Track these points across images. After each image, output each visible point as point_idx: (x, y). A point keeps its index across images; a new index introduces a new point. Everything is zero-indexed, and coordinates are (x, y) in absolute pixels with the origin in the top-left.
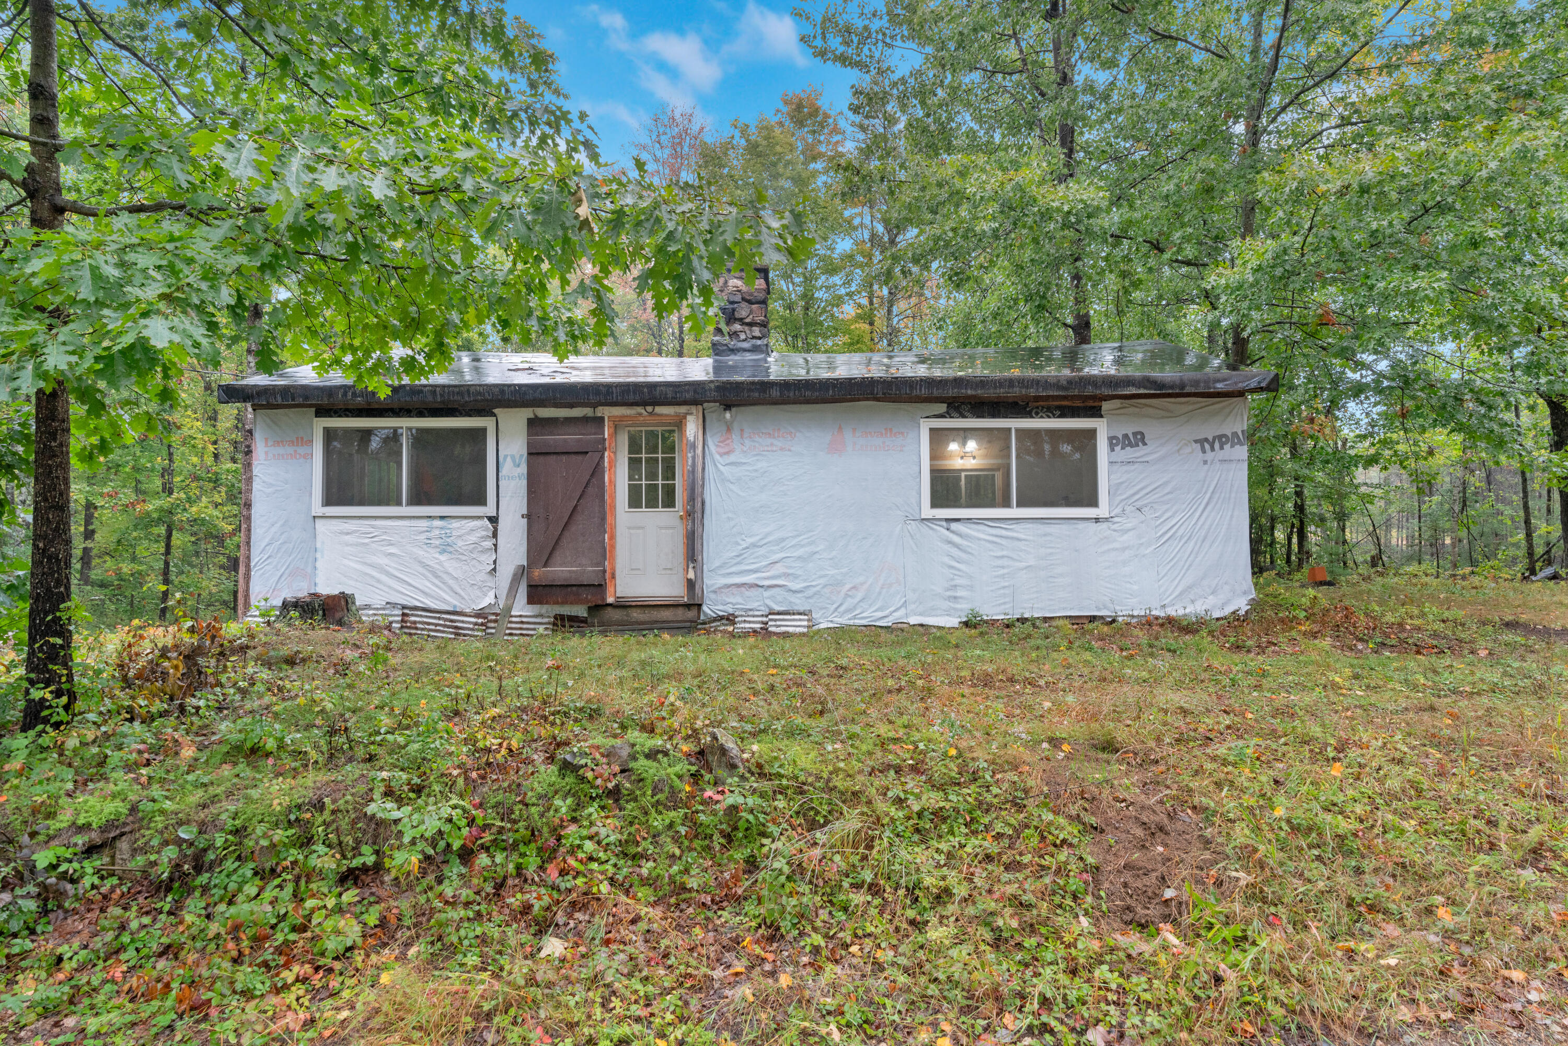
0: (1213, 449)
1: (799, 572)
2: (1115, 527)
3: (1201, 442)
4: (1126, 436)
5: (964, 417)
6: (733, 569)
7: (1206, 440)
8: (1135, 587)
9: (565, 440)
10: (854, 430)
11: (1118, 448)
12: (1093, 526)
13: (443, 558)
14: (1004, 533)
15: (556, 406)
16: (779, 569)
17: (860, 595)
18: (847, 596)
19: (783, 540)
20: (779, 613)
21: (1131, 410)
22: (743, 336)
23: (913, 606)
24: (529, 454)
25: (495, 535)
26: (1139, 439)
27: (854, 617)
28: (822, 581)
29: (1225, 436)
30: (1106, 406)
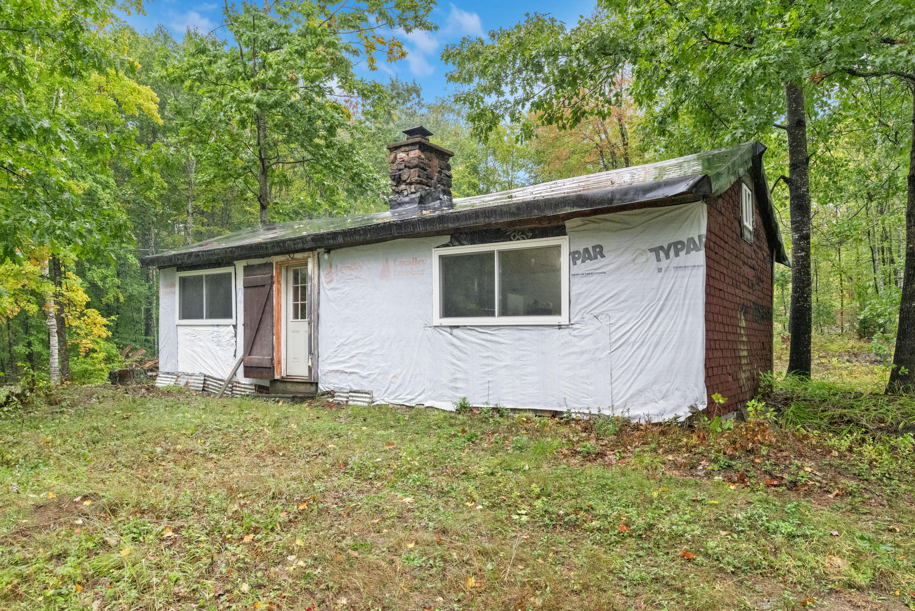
0: (667, 256)
1: (365, 364)
2: (574, 333)
3: (656, 250)
4: (586, 250)
5: (461, 244)
6: (333, 360)
7: (662, 248)
8: (591, 388)
9: (257, 279)
10: (395, 261)
11: (579, 262)
12: (556, 332)
13: (218, 348)
14: (489, 337)
15: (256, 257)
16: (355, 361)
17: (399, 382)
18: (391, 382)
19: (357, 341)
20: (354, 392)
21: (592, 225)
22: (406, 193)
23: (430, 393)
24: (245, 287)
25: (236, 336)
26: (599, 251)
27: (395, 398)
28: (378, 371)
29: (681, 242)
30: (568, 224)
